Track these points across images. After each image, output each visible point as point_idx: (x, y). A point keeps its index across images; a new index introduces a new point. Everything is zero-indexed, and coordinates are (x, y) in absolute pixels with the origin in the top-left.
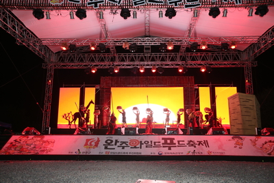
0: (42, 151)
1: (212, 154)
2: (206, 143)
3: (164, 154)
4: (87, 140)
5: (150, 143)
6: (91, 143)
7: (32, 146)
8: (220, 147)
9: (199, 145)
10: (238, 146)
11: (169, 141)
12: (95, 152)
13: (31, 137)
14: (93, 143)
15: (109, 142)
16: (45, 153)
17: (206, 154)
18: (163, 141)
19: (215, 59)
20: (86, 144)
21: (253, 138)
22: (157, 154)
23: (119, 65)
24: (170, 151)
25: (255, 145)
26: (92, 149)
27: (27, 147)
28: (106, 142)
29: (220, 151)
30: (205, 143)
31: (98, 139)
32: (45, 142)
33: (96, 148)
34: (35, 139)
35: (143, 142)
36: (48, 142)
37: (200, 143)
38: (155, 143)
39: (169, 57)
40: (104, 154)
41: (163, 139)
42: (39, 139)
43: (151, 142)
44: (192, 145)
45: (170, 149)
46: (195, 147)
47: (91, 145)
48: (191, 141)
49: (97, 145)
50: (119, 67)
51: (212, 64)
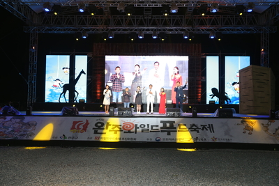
0: (21, 135)
1: (217, 141)
2: (211, 127)
3: (162, 141)
4: (75, 123)
5: (146, 127)
6: (78, 126)
7: (10, 129)
8: (227, 133)
9: (203, 129)
10: (248, 132)
11: (168, 125)
12: (83, 137)
13: (9, 118)
14: (81, 127)
15: (99, 125)
16: (25, 138)
17: (211, 141)
18: (161, 125)
19: (227, 24)
20: (73, 128)
21: (266, 122)
22: (154, 140)
23: (114, 30)
24: (169, 137)
25: (267, 130)
26: (80, 133)
27: (3, 130)
28: (96, 125)
29: (227, 137)
30: (209, 127)
31: (87, 121)
32: (25, 124)
33: (84, 133)
34: (14, 121)
35: (138, 126)
36: (28, 125)
37: (204, 127)
38: (152, 126)
39: (174, 20)
40: (93, 139)
41: (161, 122)
42: (18, 120)
43: (148, 125)
44: (195, 130)
45: (169, 134)
46: (198, 132)
47: (78, 128)
48: (194, 125)
49: (85, 129)
50: (114, 33)
51: (223, 30)
